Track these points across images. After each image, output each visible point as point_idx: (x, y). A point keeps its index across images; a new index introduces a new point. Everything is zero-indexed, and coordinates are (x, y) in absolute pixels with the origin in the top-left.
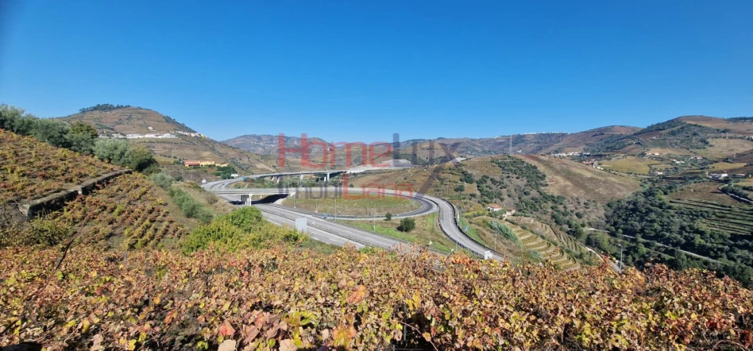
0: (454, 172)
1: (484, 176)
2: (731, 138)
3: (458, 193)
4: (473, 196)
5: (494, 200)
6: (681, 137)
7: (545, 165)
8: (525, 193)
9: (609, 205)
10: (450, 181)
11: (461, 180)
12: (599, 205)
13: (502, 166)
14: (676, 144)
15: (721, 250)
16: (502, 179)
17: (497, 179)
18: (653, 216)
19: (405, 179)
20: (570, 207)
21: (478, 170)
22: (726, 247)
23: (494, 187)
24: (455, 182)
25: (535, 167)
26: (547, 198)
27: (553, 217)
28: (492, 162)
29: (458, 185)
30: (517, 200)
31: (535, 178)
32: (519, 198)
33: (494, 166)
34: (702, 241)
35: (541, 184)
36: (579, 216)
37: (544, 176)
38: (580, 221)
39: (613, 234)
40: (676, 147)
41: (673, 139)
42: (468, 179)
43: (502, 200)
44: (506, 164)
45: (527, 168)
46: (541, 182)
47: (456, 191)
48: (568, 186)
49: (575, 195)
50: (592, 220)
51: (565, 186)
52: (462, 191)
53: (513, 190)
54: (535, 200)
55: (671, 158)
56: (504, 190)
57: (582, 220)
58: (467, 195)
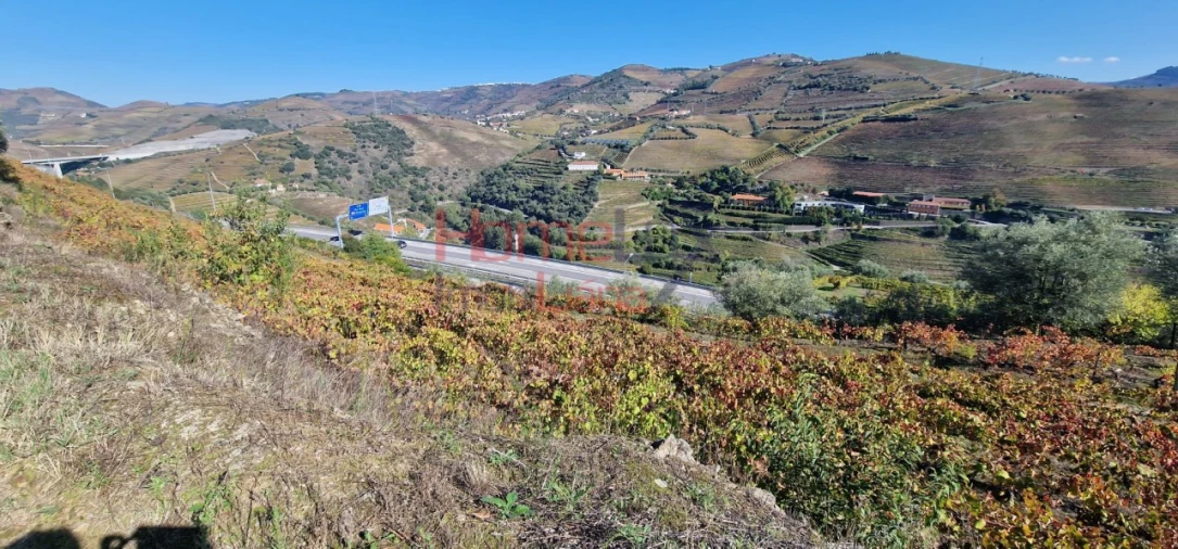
0: (283, 144)
1: (327, 148)
2: (649, 91)
3: (286, 175)
4: (306, 176)
5: (338, 179)
6: (607, 90)
7: (421, 128)
8: (382, 168)
9: (482, 174)
10: (274, 158)
11: (290, 156)
12: (472, 173)
13: (358, 131)
14: (601, 98)
15: (522, 203)
16: (355, 150)
17: (347, 150)
18: (496, 178)
19: (207, 160)
20: (434, 179)
21: (320, 139)
22: (525, 200)
23: (340, 162)
24: (283, 159)
25: (403, 132)
26: (407, 170)
27: (410, 193)
28: (345, 126)
29: (286, 162)
30: (371, 175)
31: (399, 143)
32: (374, 174)
33: (347, 133)
34: (514, 197)
35: (405, 154)
36: (441, 188)
37: (413, 143)
38: (440, 193)
39: (463, 205)
40: (600, 102)
41: (601, 93)
42: (302, 153)
43: (349, 178)
44: (364, 130)
45: (393, 133)
46: (407, 150)
47: (282, 171)
48: (442, 154)
49: (446, 164)
50: (456, 192)
51: (437, 155)
52: (292, 170)
53: (368, 164)
54: (393, 174)
55: (589, 115)
56: (354, 164)
57: (442, 193)
58: (296, 176)
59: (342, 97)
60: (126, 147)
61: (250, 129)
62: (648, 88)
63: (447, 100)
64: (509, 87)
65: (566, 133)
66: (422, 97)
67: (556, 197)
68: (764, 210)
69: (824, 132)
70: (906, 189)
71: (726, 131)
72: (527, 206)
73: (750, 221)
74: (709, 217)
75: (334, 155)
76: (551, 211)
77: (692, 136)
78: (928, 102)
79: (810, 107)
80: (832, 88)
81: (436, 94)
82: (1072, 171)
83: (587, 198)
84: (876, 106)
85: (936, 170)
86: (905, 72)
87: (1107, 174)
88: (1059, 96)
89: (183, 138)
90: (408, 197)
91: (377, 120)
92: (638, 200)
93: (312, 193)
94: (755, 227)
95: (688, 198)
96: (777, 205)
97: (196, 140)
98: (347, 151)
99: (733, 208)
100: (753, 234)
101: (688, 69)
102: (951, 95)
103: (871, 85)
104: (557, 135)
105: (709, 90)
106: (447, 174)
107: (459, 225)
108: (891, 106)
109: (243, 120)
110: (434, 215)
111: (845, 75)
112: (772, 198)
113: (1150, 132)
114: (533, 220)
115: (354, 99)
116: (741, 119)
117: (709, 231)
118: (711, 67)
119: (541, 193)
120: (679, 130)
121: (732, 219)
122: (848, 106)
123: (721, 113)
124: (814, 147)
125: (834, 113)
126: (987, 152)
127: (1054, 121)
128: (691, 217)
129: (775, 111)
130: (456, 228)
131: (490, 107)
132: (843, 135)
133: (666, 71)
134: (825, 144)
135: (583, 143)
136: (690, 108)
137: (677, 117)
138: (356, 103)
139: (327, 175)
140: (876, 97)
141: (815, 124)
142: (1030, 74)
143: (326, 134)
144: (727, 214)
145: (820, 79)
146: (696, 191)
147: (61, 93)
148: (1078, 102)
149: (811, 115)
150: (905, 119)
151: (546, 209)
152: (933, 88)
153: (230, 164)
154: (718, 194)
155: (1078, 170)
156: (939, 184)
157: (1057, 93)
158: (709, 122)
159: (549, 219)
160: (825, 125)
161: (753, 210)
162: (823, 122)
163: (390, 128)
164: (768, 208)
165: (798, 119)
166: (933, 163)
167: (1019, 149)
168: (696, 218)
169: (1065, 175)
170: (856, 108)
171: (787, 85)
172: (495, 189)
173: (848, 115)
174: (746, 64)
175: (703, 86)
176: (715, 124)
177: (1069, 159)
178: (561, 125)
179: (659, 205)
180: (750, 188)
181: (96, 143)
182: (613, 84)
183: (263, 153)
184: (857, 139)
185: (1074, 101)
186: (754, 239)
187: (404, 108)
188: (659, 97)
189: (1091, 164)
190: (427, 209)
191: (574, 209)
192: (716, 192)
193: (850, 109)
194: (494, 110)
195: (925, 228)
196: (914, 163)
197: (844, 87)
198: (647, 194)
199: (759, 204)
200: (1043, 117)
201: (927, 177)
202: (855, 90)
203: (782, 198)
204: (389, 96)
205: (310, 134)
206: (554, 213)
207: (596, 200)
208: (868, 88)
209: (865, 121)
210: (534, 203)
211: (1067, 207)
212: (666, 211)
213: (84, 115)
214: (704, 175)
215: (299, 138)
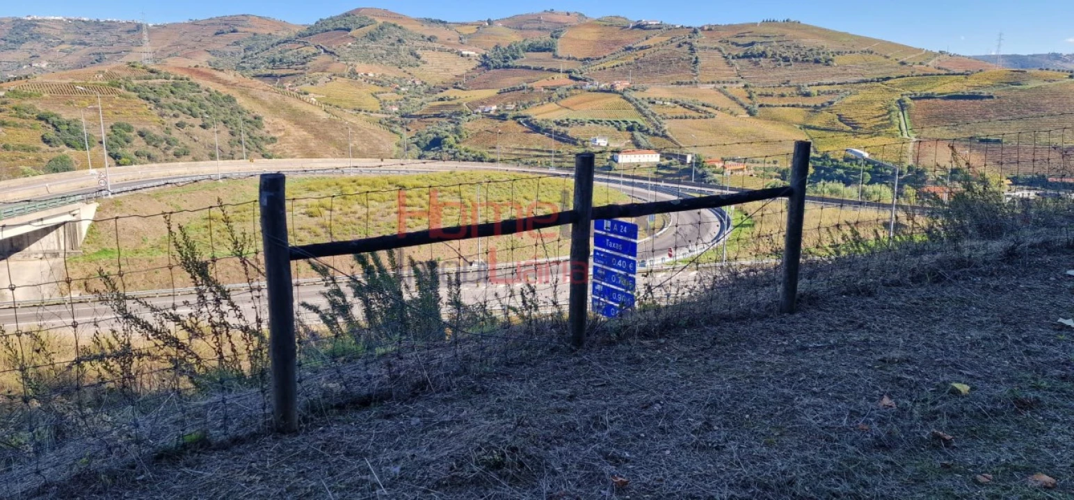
2: (440, 50)
40: (384, 62)
77: (711, 114)
79: (780, 80)
103: (830, 57)
105: (560, 52)
111: (786, 44)
116: (711, 94)
120: (678, 106)
122: (829, 80)
125: (821, 88)
149: (793, 90)
175: (550, 48)
197: (799, 57)
208: (831, 61)
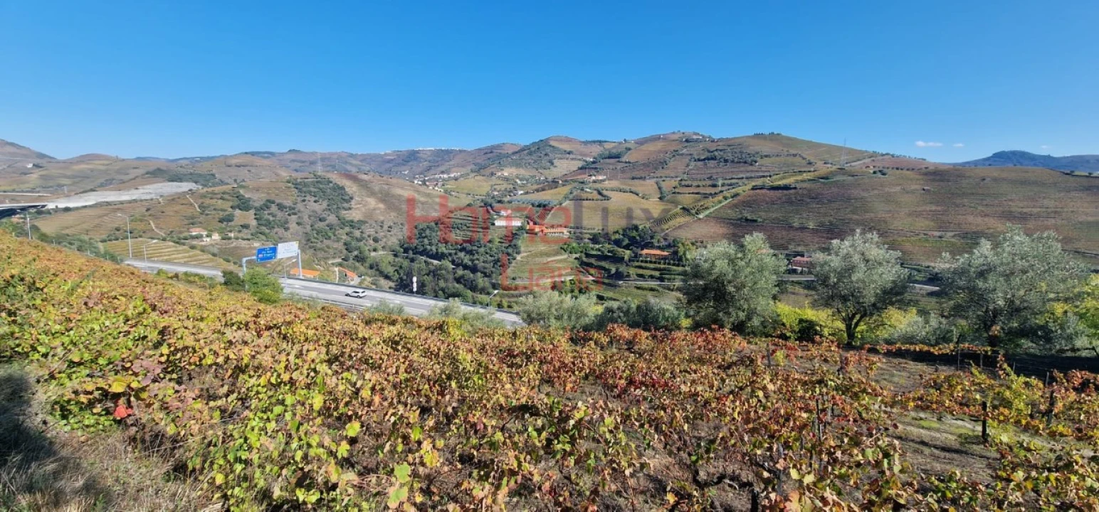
0: (226, 196)
1: (268, 201)
3: (223, 225)
4: (245, 226)
5: (275, 230)
6: (535, 157)
8: (320, 220)
10: (215, 209)
11: (232, 207)
13: (299, 187)
14: (529, 164)
15: (450, 254)
16: (295, 204)
17: (288, 203)
18: (428, 232)
19: (148, 210)
20: (369, 231)
21: (263, 193)
22: (454, 252)
23: (280, 214)
24: (225, 211)
25: (343, 188)
26: (344, 223)
27: (345, 244)
28: (288, 182)
29: (227, 213)
30: (309, 228)
31: (339, 198)
32: (311, 226)
33: (289, 188)
34: (444, 249)
35: (343, 208)
36: (376, 240)
37: (352, 198)
38: (374, 245)
39: (396, 255)
40: (527, 167)
41: (529, 159)
42: (244, 205)
43: (287, 229)
44: (306, 185)
45: (334, 189)
46: (346, 205)
47: (221, 221)
48: (379, 209)
49: (382, 218)
50: (390, 243)
51: (375, 209)
52: (231, 221)
53: (307, 217)
54: (331, 227)
55: (518, 178)
56: (293, 216)
57: (376, 244)
58: (236, 226)
59: (292, 156)
60: (67, 196)
61: (196, 182)
62: (571, 156)
63: (389, 161)
64: (448, 152)
65: (496, 193)
66: (365, 159)
67: (482, 250)
68: (669, 264)
69: (720, 197)
70: (790, 247)
71: (637, 195)
72: (455, 257)
73: (657, 274)
74: (621, 270)
75: (274, 208)
76: (476, 262)
77: (607, 198)
78: (805, 174)
79: (709, 176)
80: (726, 161)
81: (379, 156)
82: (925, 234)
83: (510, 250)
84: (764, 176)
85: (815, 231)
86: (785, 149)
87: (954, 236)
88: (908, 172)
89: (128, 189)
90: (343, 248)
91: (320, 177)
92: (557, 254)
93: (246, 242)
94: (661, 279)
95: (603, 252)
96: (680, 259)
97: (141, 191)
98: (288, 205)
99: (642, 261)
100: (659, 285)
101: (606, 142)
102: (823, 169)
103: (758, 159)
104: (488, 195)
105: (624, 159)
106: (382, 226)
107: (390, 274)
108: (775, 177)
109: (191, 174)
110: (367, 265)
111: (737, 151)
112: (676, 253)
113: (985, 203)
114: (460, 272)
115: (300, 157)
116: (649, 186)
117: (621, 282)
118: (625, 140)
119: (468, 246)
120: (595, 192)
121: (641, 271)
122: (741, 176)
123: (633, 178)
124: (712, 210)
125: (729, 182)
126: (855, 217)
127: (907, 193)
128: (604, 268)
129: (679, 179)
130: (387, 277)
131: (429, 169)
132: (736, 200)
133: (586, 143)
134: (720, 208)
135: (510, 202)
136: (605, 174)
137: (594, 182)
138: (303, 162)
139: (265, 225)
140: (763, 169)
141: (713, 190)
142: (887, 154)
143: (269, 189)
144: (637, 267)
145: (716, 153)
146: (610, 246)
147: (12, 144)
148: (926, 177)
149: (710, 182)
150: (786, 188)
151: (472, 261)
152: (810, 163)
153: (172, 214)
154: (628, 249)
155: (930, 233)
156: (817, 243)
157: (908, 170)
158: (622, 187)
159: (474, 269)
160: (722, 192)
161: (659, 263)
162: (720, 189)
163: (331, 185)
164: (672, 262)
165: (698, 186)
166: (811, 225)
167: (881, 215)
168: (608, 271)
169: (919, 237)
170: (747, 178)
171: (689, 157)
172: (426, 241)
173: (741, 184)
174: (656, 139)
175: (617, 156)
176: (628, 188)
177: (922, 224)
178: (492, 186)
179: (576, 258)
180: (656, 244)
181: (39, 192)
182: (540, 152)
183: (204, 205)
184: (747, 204)
185: (920, 177)
186: (661, 289)
187: (349, 167)
188: (580, 164)
189: (940, 228)
190: (361, 259)
191: (498, 260)
192: (627, 247)
193: (742, 178)
194: (432, 172)
195: (807, 281)
196: (796, 225)
197: (736, 160)
198: (565, 248)
199: (665, 258)
200: (898, 188)
201: (807, 236)
202: (745, 162)
203: (684, 254)
204: (335, 157)
205: (254, 188)
206: (480, 265)
207: (518, 253)
208: (756, 162)
209: (754, 188)
210: (462, 255)
211: (924, 264)
212: (583, 264)
213: (30, 166)
214: (617, 232)
215: (242, 191)
